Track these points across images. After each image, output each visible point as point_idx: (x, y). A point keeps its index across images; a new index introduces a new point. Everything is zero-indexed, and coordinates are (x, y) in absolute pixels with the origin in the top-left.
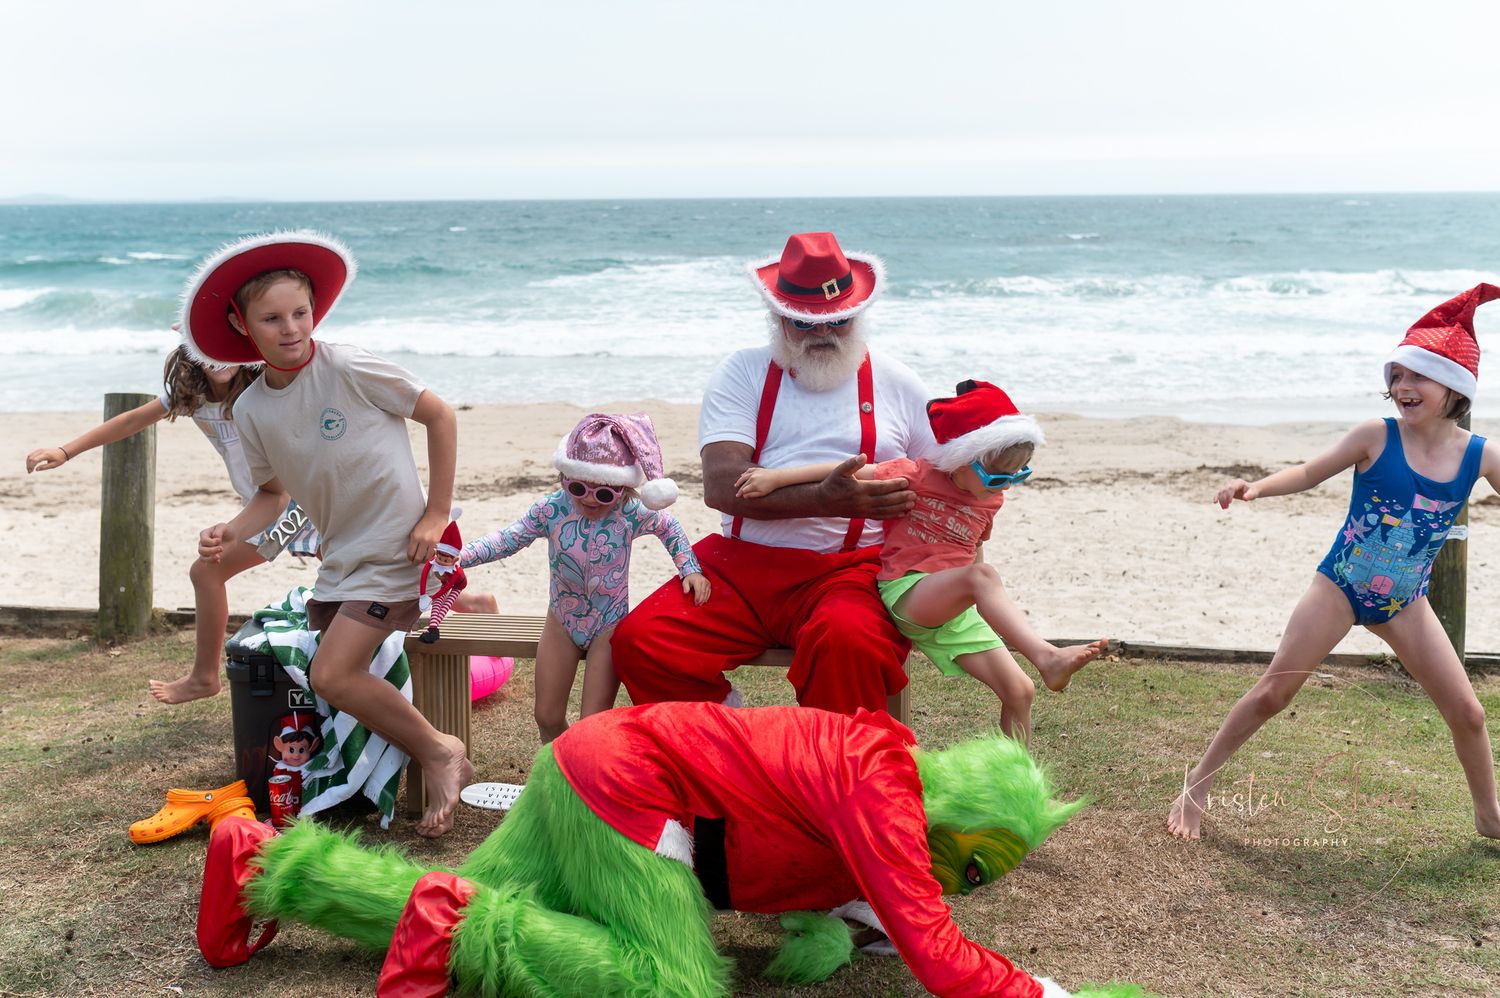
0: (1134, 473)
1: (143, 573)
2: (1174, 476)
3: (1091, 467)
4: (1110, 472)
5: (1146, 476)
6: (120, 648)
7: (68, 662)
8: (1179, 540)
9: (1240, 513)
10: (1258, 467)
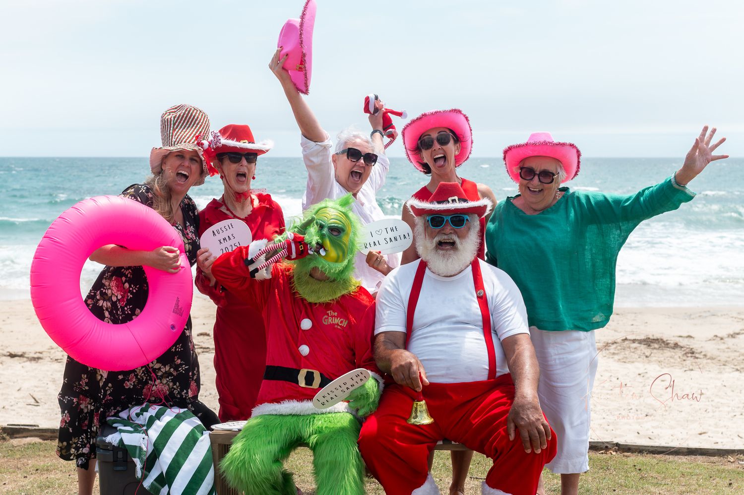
8: (615, 387)
9: (653, 369)
10: (662, 339)
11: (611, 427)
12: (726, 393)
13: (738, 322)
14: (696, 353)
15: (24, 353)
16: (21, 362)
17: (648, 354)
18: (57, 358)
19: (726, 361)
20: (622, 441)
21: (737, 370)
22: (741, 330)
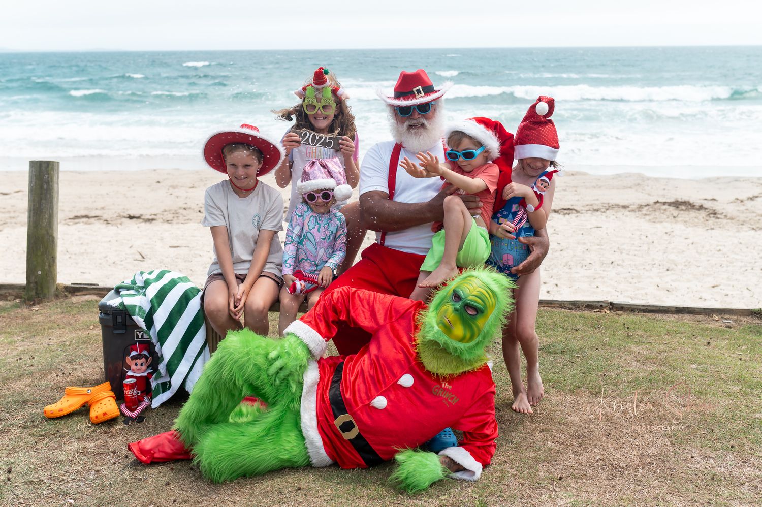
0: (618, 206)
1: (51, 263)
2: (640, 207)
3: (593, 202)
4: (604, 205)
5: (624, 207)
6: (38, 306)
7: (9, 314)
8: (643, 244)
9: (678, 228)
10: (689, 202)
12: (741, 250)
13: (757, 186)
14: (718, 214)
15: (141, 215)
16: (137, 222)
17: (675, 215)
18: (168, 219)
19: (744, 221)
20: (615, 301)
21: (753, 229)
22: (760, 194)
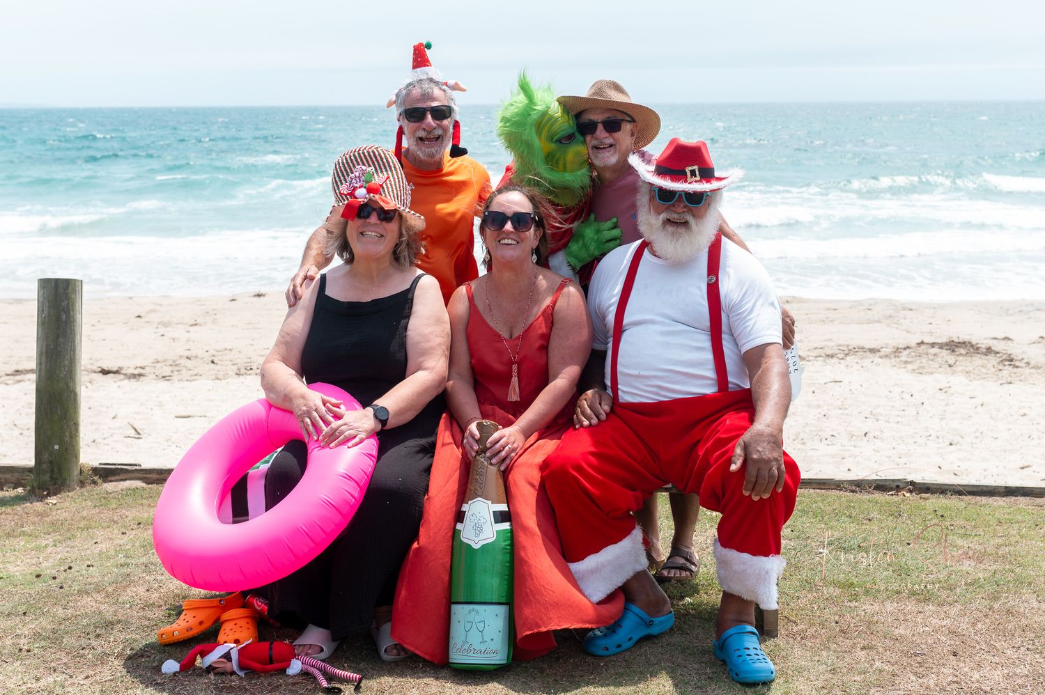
0: (862, 349)
1: (72, 432)
2: (897, 351)
3: (824, 344)
4: (841, 348)
5: (872, 351)
6: (55, 497)
7: (13, 510)
8: (908, 406)
9: (958, 381)
10: (970, 343)
11: (903, 460)
14: (1016, 360)
15: (121, 368)
16: (115, 380)
17: (951, 362)
18: (164, 375)
20: (918, 478)
